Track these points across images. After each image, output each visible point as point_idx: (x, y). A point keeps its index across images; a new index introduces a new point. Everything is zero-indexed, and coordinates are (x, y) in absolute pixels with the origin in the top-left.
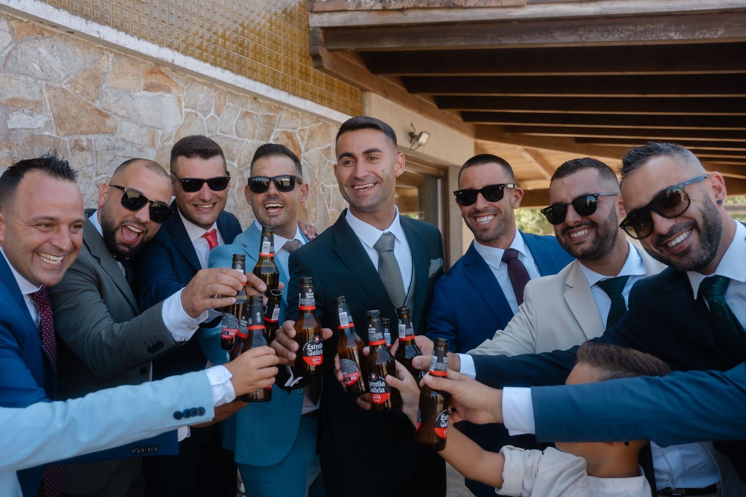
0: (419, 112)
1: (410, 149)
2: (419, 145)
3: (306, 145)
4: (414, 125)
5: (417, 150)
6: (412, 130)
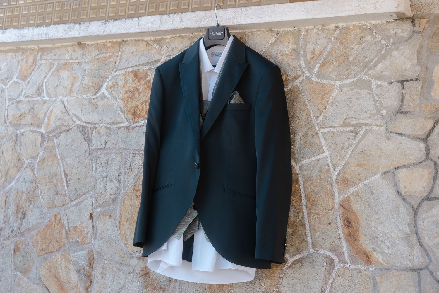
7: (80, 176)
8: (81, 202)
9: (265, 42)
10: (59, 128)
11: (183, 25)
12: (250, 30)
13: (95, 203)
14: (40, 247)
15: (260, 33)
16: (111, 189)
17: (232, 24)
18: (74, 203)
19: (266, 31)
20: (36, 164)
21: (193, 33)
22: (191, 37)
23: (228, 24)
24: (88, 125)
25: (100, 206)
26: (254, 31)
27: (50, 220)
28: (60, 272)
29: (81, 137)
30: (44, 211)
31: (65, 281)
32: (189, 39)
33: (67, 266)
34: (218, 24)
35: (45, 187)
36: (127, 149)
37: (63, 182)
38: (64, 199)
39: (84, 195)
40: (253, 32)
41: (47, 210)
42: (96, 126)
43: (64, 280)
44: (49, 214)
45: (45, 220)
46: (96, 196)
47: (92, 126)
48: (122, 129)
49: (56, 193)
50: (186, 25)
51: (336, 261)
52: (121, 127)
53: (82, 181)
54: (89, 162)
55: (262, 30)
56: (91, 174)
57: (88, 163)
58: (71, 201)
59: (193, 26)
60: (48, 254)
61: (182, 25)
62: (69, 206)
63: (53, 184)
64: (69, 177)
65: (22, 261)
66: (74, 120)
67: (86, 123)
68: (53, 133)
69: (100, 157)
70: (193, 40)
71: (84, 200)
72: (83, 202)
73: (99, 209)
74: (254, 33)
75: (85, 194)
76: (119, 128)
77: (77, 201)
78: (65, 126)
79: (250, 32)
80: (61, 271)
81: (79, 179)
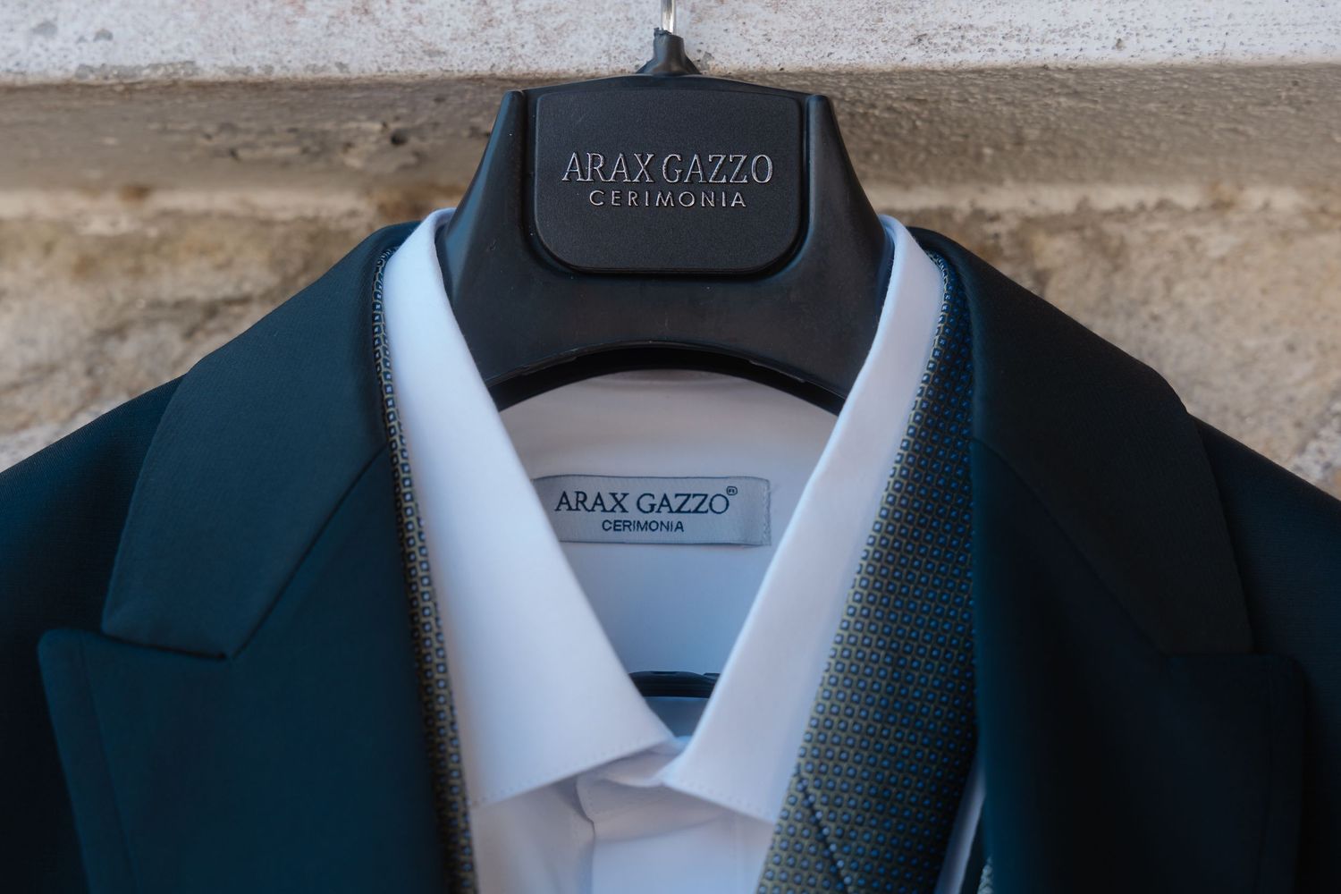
9: (1301, 369)
11: (67, 30)
12: (1058, 199)
15: (1218, 242)
17: (915, 58)
19: (1307, 214)
21: (139, 192)
22: (116, 245)
23: (844, 56)
26: (1120, 214)
32: (86, 268)
34: (672, 45)
40: (1111, 227)
50: (105, 35)
55: (1255, 196)
59: (228, 59)
61: (47, 28)
70: (147, 290)
74: (1135, 236)
79: (1054, 224)
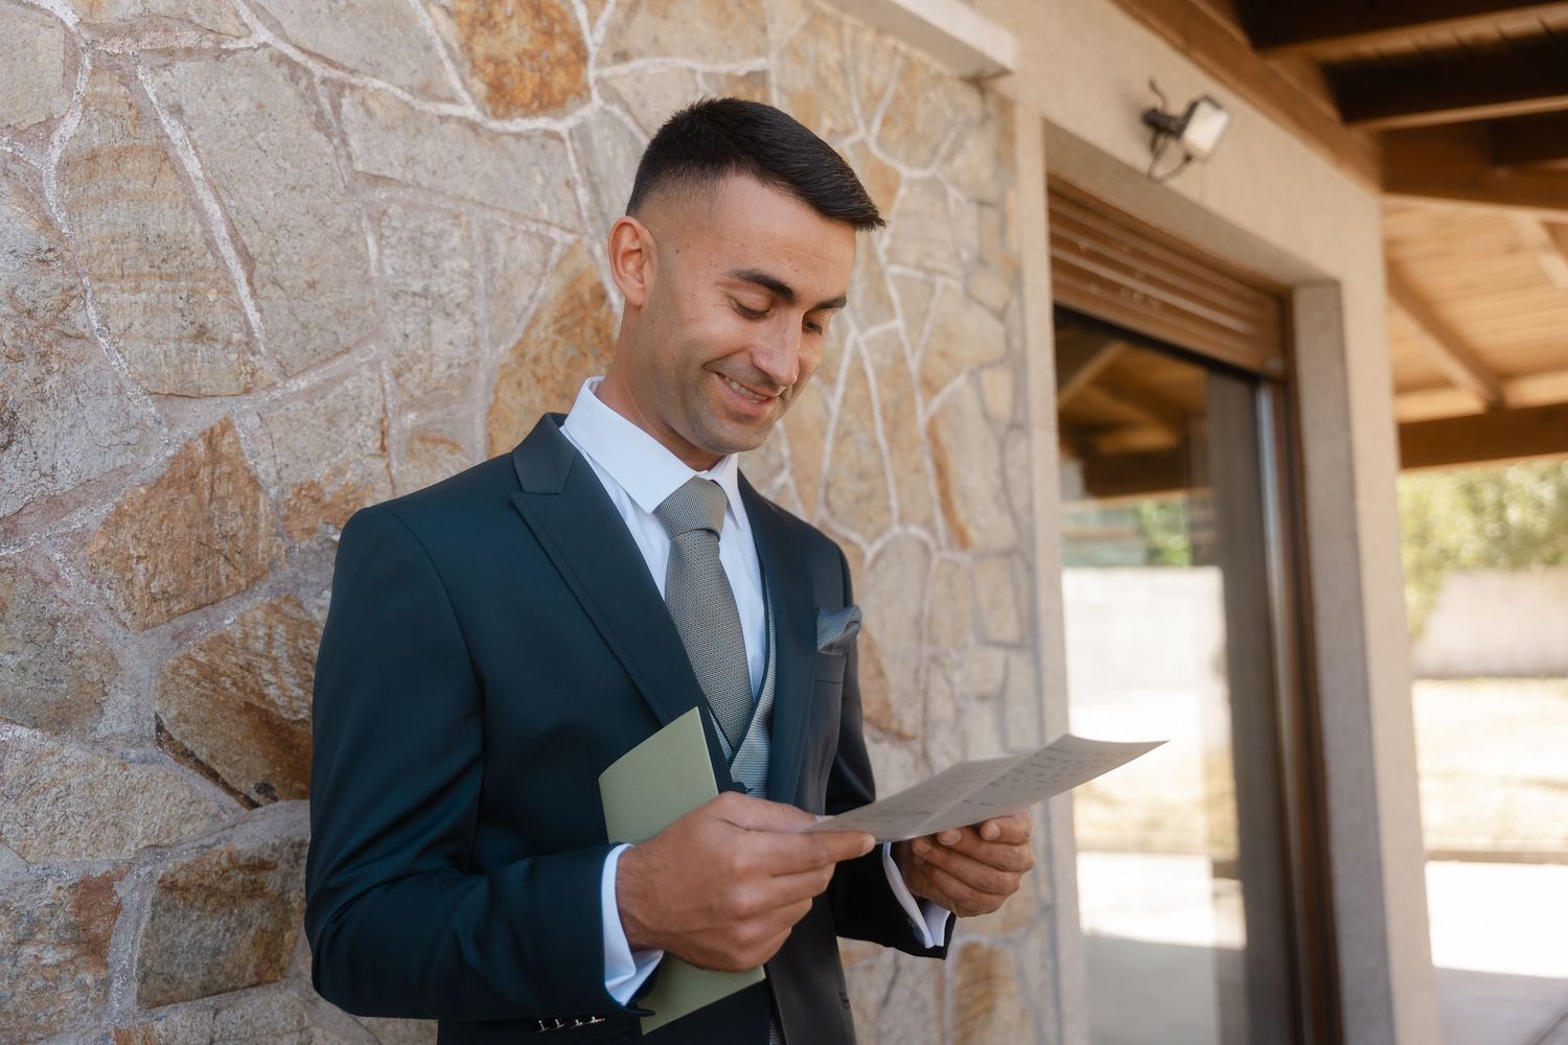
0: (1179, 41)
1: (1149, 176)
2: (1188, 158)
3: (616, 31)
4: (1161, 85)
5: (1177, 184)
6: (1154, 102)
7: (316, 274)
8: (332, 382)
10: (165, 31)
13: (393, 392)
14: (148, 586)
16: (451, 343)
18: (302, 383)
20: (49, 172)
24: (310, 64)
25: (412, 404)
27: (173, 457)
28: (271, 684)
29: (298, 107)
30: (138, 415)
31: (301, 716)
33: (304, 650)
35: (132, 298)
36: (482, 204)
37: (235, 286)
38: (245, 364)
39: (346, 357)
41: (153, 410)
42: (353, 80)
43: (295, 712)
44: (171, 427)
45: (147, 454)
46: (395, 362)
47: (334, 74)
48: (453, 125)
49: (192, 330)
51: (932, 546)
52: (450, 116)
53: (322, 294)
54: (349, 223)
56: (360, 272)
57: (345, 225)
58: (286, 372)
60: (194, 613)
62: (277, 394)
63: (174, 291)
64: (262, 269)
65: (34, 668)
66: (245, 20)
67: (303, 51)
68: (129, 40)
69: (390, 211)
71: (347, 376)
72: (341, 383)
73: (412, 416)
75: (347, 350)
76: (444, 119)
77: (315, 377)
78: (198, 27)
80: (273, 680)
81: (312, 285)
